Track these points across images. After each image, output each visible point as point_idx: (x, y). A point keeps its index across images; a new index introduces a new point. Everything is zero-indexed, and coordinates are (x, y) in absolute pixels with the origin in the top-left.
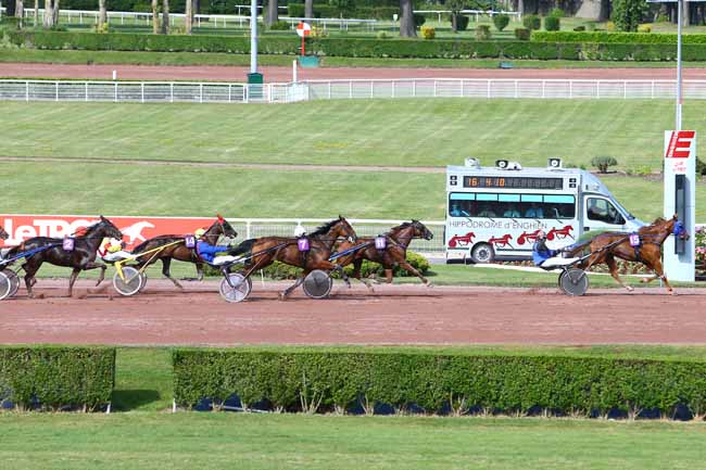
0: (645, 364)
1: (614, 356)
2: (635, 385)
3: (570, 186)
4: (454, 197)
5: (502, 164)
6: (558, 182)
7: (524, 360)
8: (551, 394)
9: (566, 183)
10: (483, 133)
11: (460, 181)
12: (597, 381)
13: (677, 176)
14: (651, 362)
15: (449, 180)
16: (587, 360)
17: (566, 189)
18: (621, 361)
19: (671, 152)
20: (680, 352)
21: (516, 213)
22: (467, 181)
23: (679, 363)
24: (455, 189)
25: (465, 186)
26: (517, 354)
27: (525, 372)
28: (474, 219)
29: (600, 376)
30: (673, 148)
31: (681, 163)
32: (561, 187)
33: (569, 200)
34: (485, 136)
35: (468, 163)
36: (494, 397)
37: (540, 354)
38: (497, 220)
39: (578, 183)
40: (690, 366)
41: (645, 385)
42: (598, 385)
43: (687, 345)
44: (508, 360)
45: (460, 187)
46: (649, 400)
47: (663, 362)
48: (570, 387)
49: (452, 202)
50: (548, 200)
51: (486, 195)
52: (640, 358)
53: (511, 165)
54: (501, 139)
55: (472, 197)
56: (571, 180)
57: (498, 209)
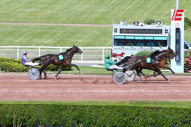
0: (157, 109)
1: (145, 105)
2: (154, 117)
3: (165, 33)
4: (116, 37)
5: (136, 23)
6: (160, 31)
7: (107, 107)
8: (118, 121)
9: (164, 31)
10: (100, 9)
11: (118, 31)
12: (137, 116)
13: (176, 28)
14: (160, 108)
15: (114, 30)
16: (133, 107)
17: (164, 34)
18: (148, 108)
19: (174, 18)
20: (173, 104)
21: (142, 44)
22: (122, 31)
23: (172, 108)
24: (116, 34)
25: (120, 33)
26: (104, 105)
27: (107, 112)
28: (124, 47)
29: (139, 114)
30: (174, 16)
31: (178, 23)
32: (161, 33)
33: (165, 39)
34: (100, 10)
35: (122, 23)
36: (94, 123)
37: (113, 105)
38: (134, 47)
39: (168, 32)
40: (177, 110)
41: (158, 118)
42: (138, 118)
43: (177, 100)
44: (100, 107)
45: (118, 33)
46: (160, 124)
47: (165, 108)
48: (126, 118)
49: (115, 39)
50: (156, 38)
51: (130, 36)
52: (156, 106)
53: (140, 24)
54: (107, 11)
55: (123, 38)
56: (165, 30)
57: (134, 43)
